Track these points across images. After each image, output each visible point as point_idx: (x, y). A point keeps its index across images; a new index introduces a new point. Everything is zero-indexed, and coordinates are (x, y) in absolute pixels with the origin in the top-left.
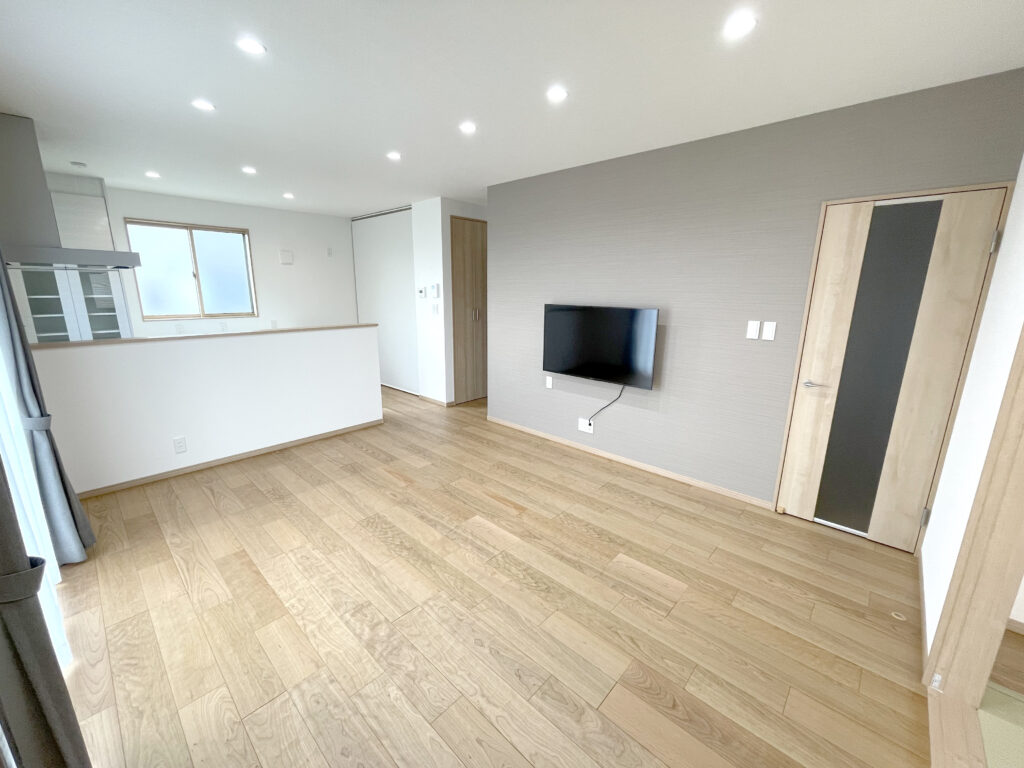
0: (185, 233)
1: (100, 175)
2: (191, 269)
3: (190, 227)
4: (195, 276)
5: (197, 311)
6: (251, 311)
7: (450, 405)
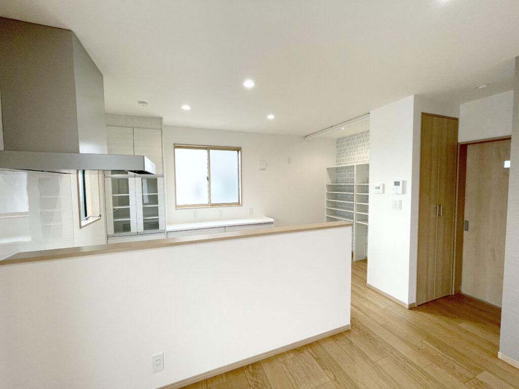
0: (206, 151)
1: (161, 115)
2: (207, 175)
3: (208, 148)
4: (208, 179)
5: (206, 202)
6: (237, 202)
7: (412, 308)
